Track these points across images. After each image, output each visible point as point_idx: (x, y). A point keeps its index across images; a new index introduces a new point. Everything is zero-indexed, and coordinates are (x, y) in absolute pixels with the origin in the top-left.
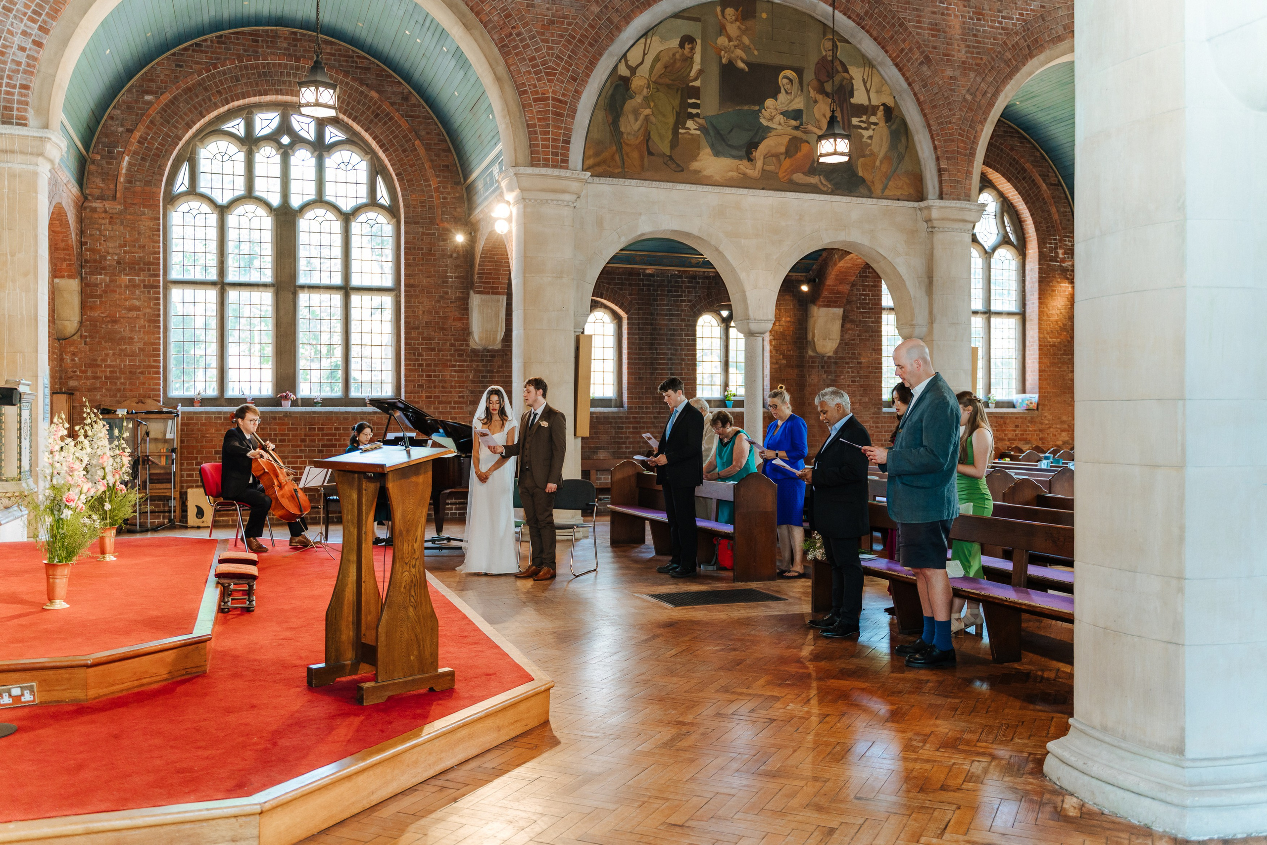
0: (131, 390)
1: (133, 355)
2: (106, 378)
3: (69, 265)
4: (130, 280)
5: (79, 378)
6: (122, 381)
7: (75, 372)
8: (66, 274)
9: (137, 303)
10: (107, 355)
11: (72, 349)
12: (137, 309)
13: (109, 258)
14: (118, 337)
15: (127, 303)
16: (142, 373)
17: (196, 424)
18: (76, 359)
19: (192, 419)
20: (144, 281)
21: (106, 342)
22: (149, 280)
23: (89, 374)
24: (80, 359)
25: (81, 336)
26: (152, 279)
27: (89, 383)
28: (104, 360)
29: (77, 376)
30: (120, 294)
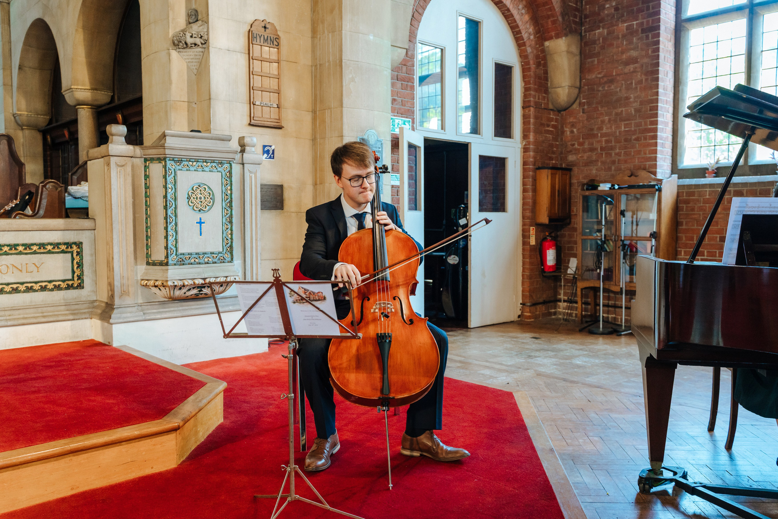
0: (626, 162)
1: (629, 118)
2: (602, 149)
3: (554, 22)
4: (628, 28)
5: (577, 151)
6: (617, 151)
7: (573, 145)
8: (553, 34)
9: (634, 53)
10: (603, 122)
11: (571, 120)
12: (634, 61)
13: (607, 6)
14: (614, 98)
15: (624, 56)
16: (637, 139)
17: (698, 200)
18: (575, 130)
19: (692, 194)
20: (642, 23)
21: (602, 107)
22: (648, 22)
23: (586, 146)
24: (578, 130)
25: (580, 104)
26: (650, 19)
27: (586, 156)
28: (600, 129)
29: (576, 149)
30: (618, 47)
